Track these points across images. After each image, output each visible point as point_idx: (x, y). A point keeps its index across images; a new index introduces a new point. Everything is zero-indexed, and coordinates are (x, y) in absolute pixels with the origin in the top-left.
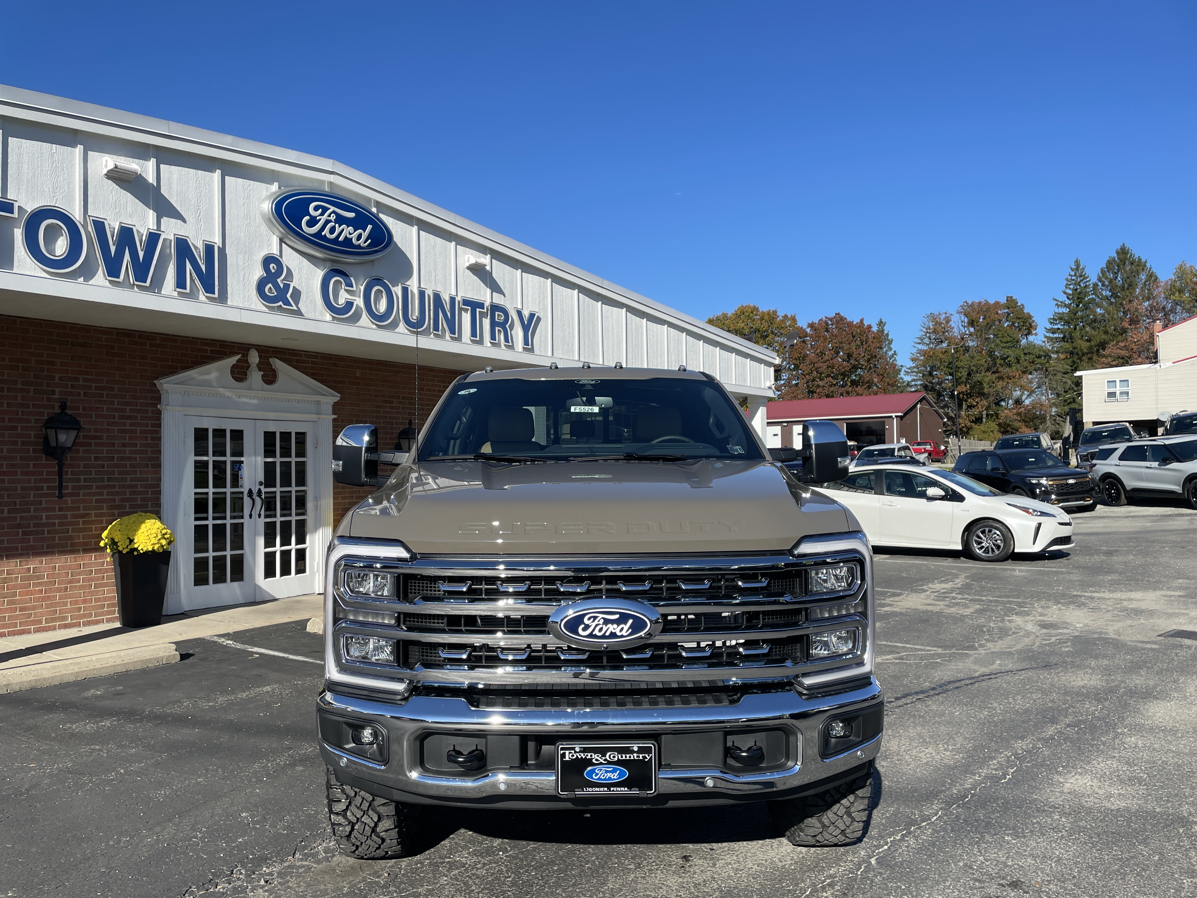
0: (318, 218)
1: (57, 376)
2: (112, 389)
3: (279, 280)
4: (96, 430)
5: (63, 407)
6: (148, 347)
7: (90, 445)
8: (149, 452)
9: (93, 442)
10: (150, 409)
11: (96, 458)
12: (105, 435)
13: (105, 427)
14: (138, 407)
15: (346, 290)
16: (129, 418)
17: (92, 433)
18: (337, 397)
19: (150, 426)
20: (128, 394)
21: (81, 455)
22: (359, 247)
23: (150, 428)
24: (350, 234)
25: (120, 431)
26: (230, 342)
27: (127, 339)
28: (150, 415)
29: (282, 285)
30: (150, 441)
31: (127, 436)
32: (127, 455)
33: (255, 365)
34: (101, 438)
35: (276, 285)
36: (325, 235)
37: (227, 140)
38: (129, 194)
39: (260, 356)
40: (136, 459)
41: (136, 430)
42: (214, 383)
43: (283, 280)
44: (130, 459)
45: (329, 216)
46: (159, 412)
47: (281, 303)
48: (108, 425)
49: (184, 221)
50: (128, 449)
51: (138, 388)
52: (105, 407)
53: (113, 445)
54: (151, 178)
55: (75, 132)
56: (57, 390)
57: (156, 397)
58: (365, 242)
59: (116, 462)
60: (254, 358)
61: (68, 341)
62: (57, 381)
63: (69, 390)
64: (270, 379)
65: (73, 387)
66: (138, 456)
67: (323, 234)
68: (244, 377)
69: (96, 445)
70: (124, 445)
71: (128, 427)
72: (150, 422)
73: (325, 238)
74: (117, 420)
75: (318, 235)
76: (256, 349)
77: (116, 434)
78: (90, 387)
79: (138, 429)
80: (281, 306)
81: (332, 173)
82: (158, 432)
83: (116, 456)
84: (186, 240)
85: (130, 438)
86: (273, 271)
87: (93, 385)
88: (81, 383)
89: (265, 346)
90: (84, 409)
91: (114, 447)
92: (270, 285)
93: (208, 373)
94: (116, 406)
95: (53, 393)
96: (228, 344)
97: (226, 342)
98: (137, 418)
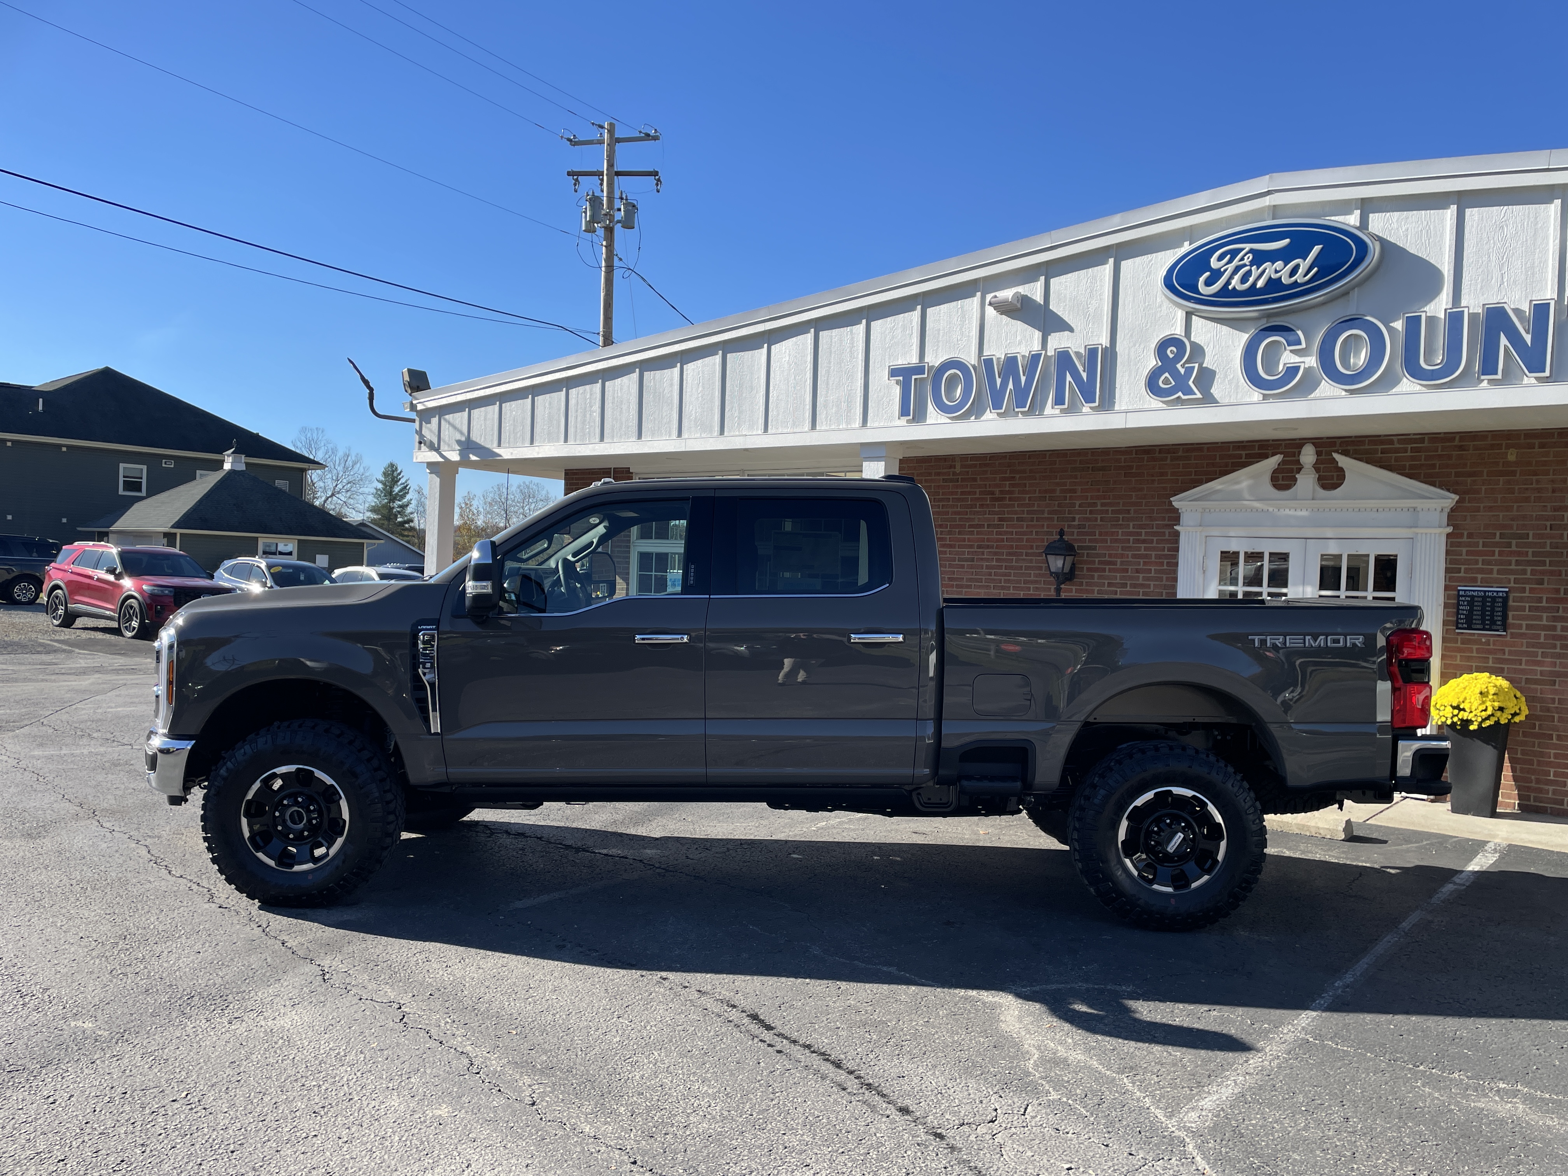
0: (1222, 270)
1: (1078, 503)
2: (1128, 512)
3: (1179, 366)
4: (1110, 556)
5: (1062, 533)
6: (1168, 462)
7: (1104, 570)
8: (1164, 579)
9: (1107, 567)
10: (1167, 531)
11: (1110, 585)
12: (1119, 560)
13: (1120, 552)
14: (1155, 530)
15: (1291, 351)
16: (1144, 541)
17: (1107, 559)
18: (1450, 500)
19: (1166, 550)
20: (1144, 516)
21: (1096, 580)
22: (1295, 284)
23: (1166, 552)
24: (1276, 272)
25: (1134, 556)
26: (1273, 440)
27: (1146, 457)
28: (1167, 537)
29: (1182, 371)
30: (1165, 567)
31: (1142, 561)
32: (1141, 581)
33: (1310, 466)
34: (1115, 563)
35: (1175, 373)
36: (1234, 288)
37: (1116, 221)
38: (1019, 322)
39: (1318, 453)
40: (1149, 586)
41: (1151, 555)
42: (1247, 496)
43: (1184, 364)
44: (1142, 586)
45: (1242, 259)
46: (1177, 534)
47: (1180, 394)
48: (1122, 550)
49: (1071, 330)
50: (1141, 576)
51: (1155, 508)
52: (1120, 531)
53: (1127, 571)
54: (1039, 298)
55: (975, 282)
56: (1077, 516)
57: (1175, 517)
58: (1305, 276)
59: (1128, 589)
60: (1308, 456)
61: (1089, 468)
62: (1077, 508)
63: (1088, 515)
64: (1335, 481)
65: (1091, 512)
66: (1152, 583)
67: (1230, 287)
68: (1293, 483)
69: (1110, 570)
70: (1137, 571)
71: (1142, 552)
72: (1166, 546)
73: (1235, 292)
74: (1131, 544)
75: (1225, 291)
76: (1314, 444)
77: (1130, 559)
78: (1107, 512)
79: (1153, 553)
80: (1179, 397)
81: (1269, 193)
82: (1176, 557)
83: (1129, 582)
84: (1068, 351)
85: (1145, 563)
86: (1171, 356)
87: (1110, 509)
88: (1099, 508)
89: (1328, 438)
90: (1100, 534)
91: (1127, 572)
92: (1167, 375)
93: (1238, 483)
94: (1131, 530)
95: (1074, 519)
96: (1271, 442)
97: (1268, 441)
98: (1152, 542)
